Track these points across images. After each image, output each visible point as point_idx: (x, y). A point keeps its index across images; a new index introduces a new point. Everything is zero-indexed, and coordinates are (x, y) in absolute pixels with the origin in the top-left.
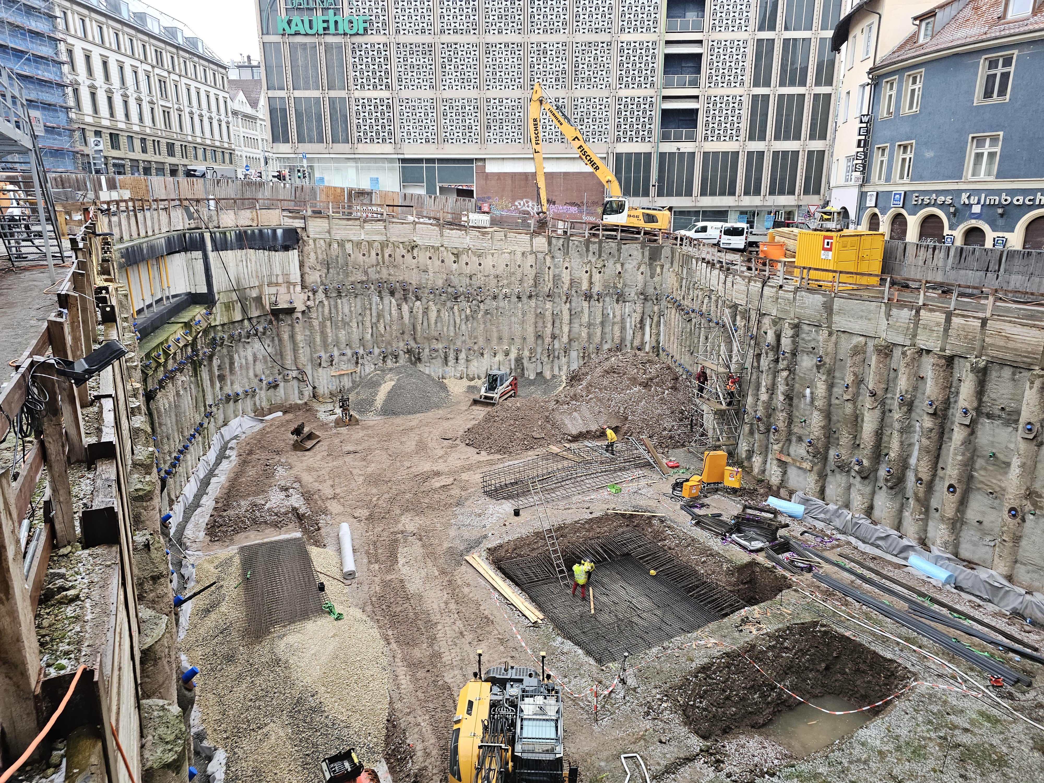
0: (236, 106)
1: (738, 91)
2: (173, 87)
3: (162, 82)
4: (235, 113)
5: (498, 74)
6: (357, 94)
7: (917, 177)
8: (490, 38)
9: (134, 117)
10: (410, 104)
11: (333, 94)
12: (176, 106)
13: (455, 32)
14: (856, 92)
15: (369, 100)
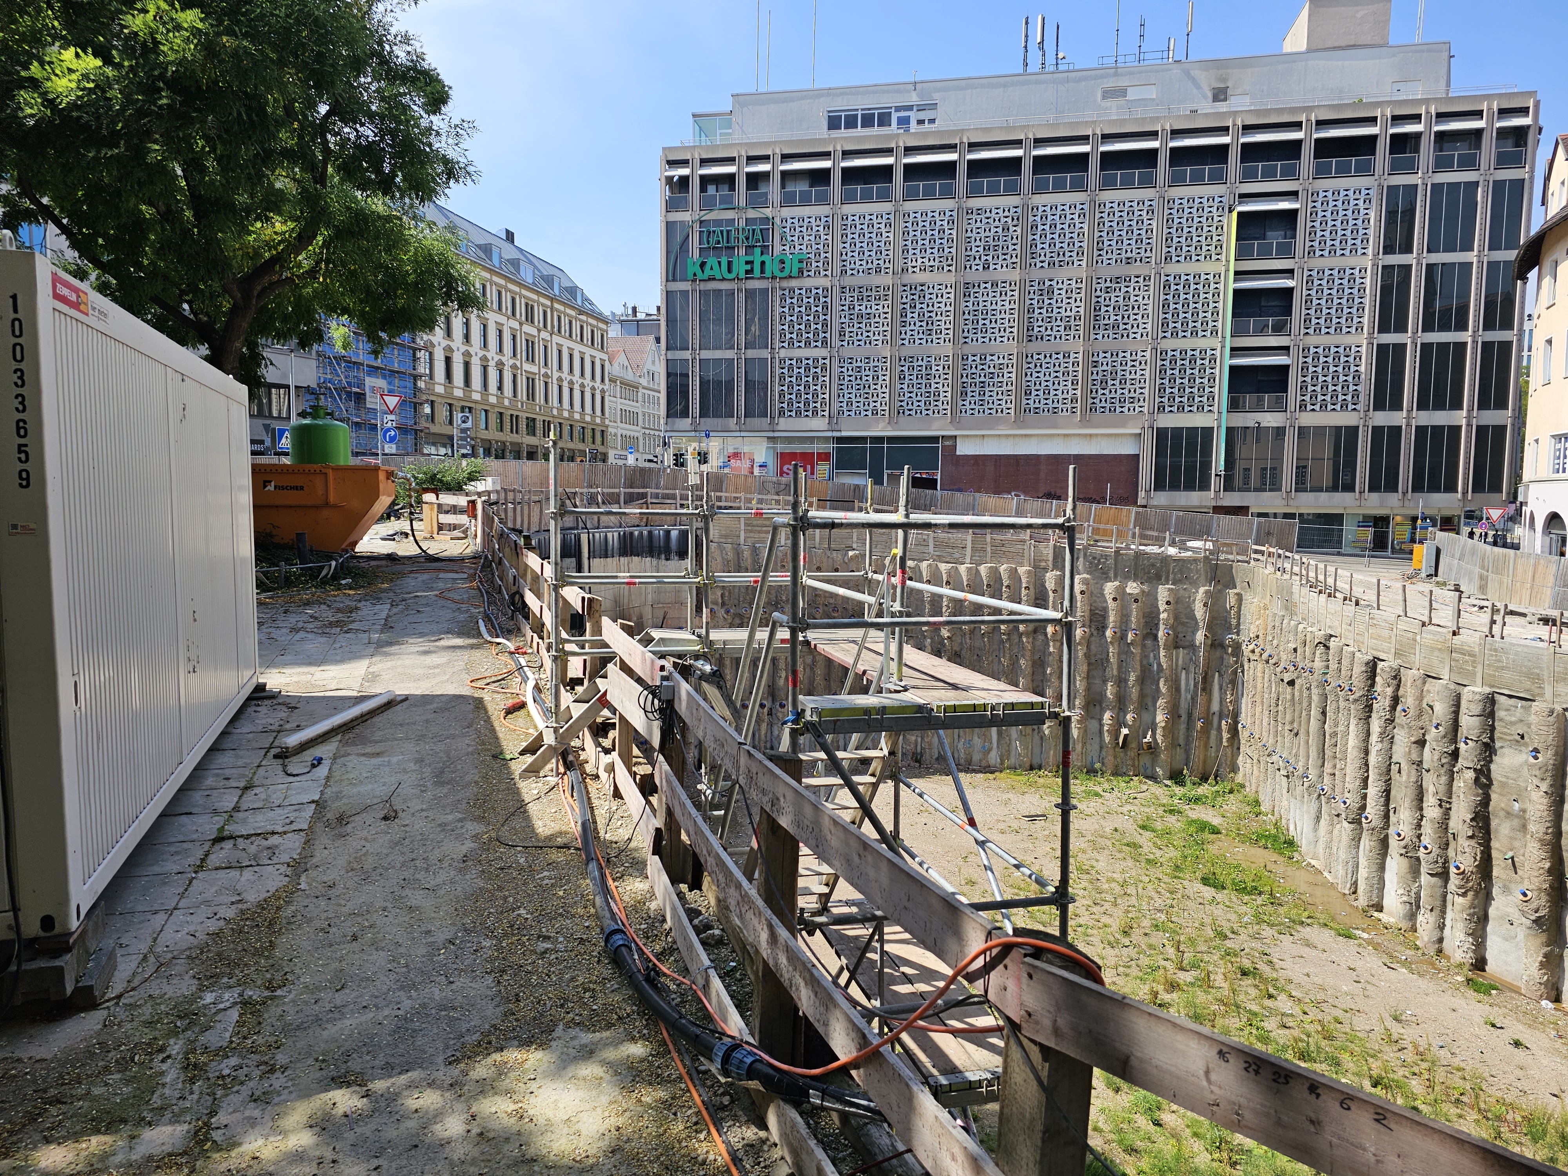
0: (615, 370)
1: (1355, 339)
2: (542, 348)
3: (530, 344)
4: (614, 380)
5: (981, 322)
6: (783, 353)
8: (972, 276)
10: (855, 364)
11: (752, 354)
12: (543, 371)
13: (923, 270)
15: (800, 360)
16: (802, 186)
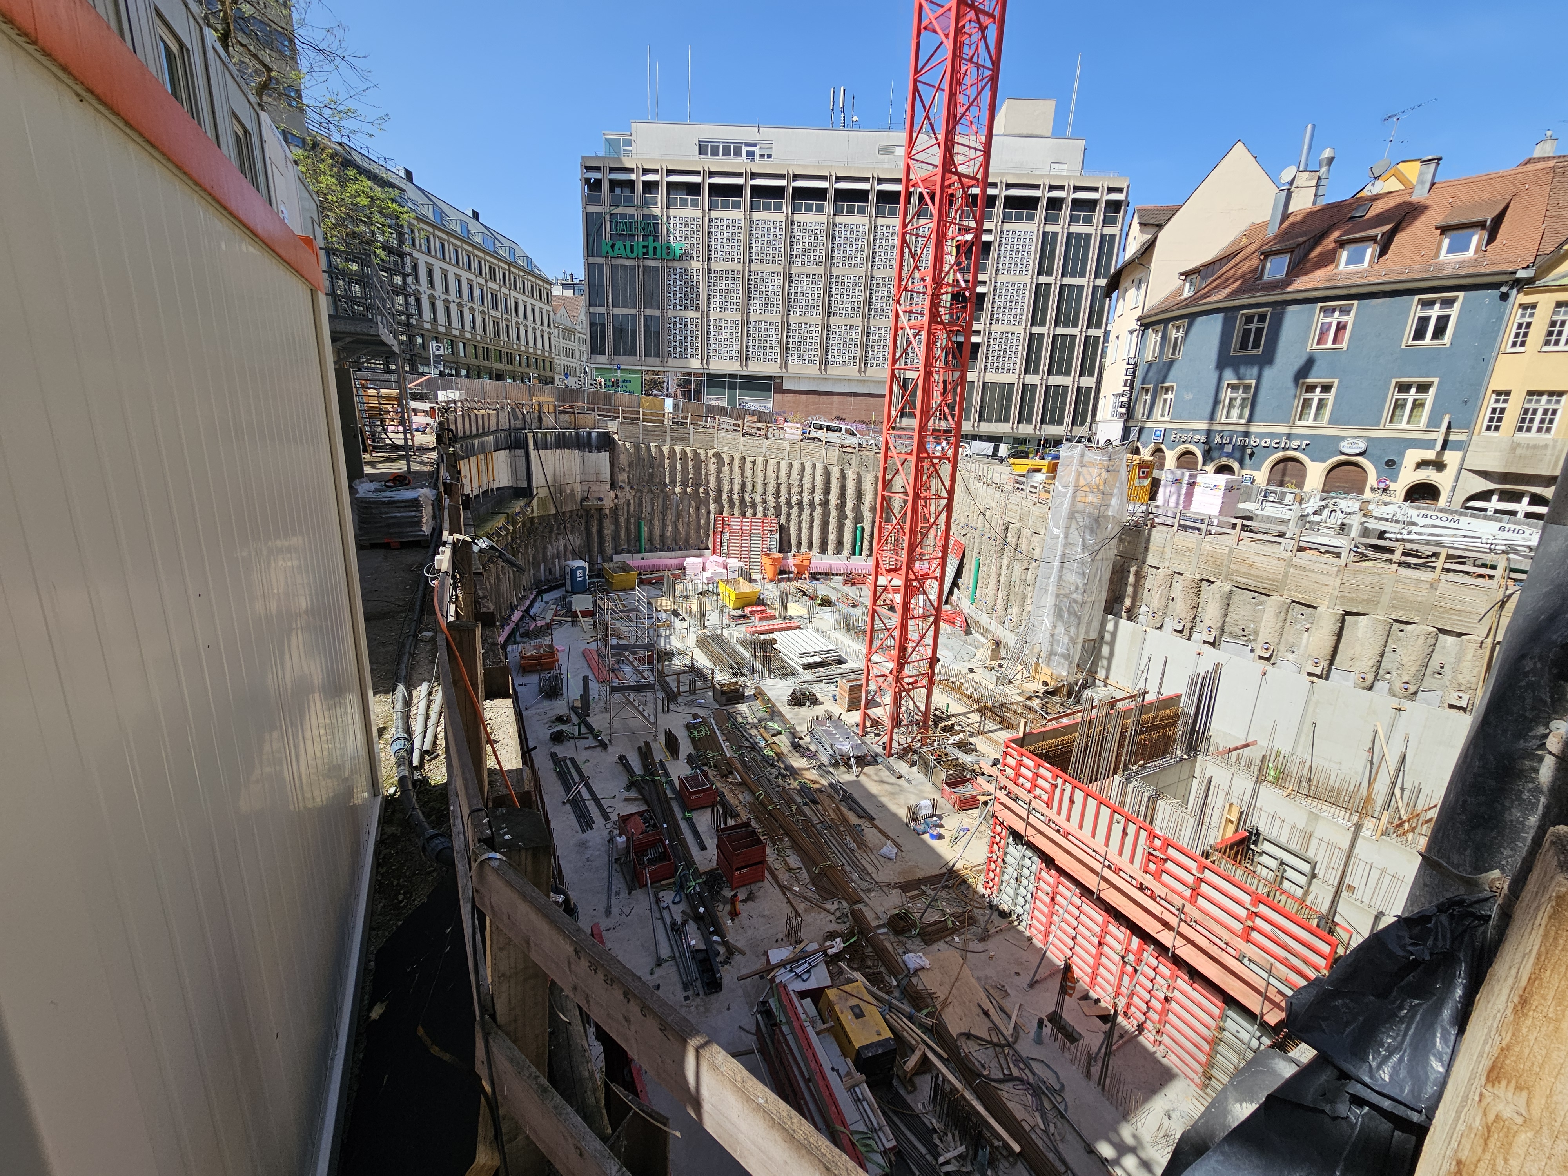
0: (558, 318)
1: (1017, 329)
3: (494, 296)
4: (557, 325)
6: (670, 313)
7: (1175, 417)
10: (718, 324)
11: (648, 312)
12: (505, 316)
13: (762, 261)
14: (1125, 336)
15: (681, 319)
16: (681, 194)
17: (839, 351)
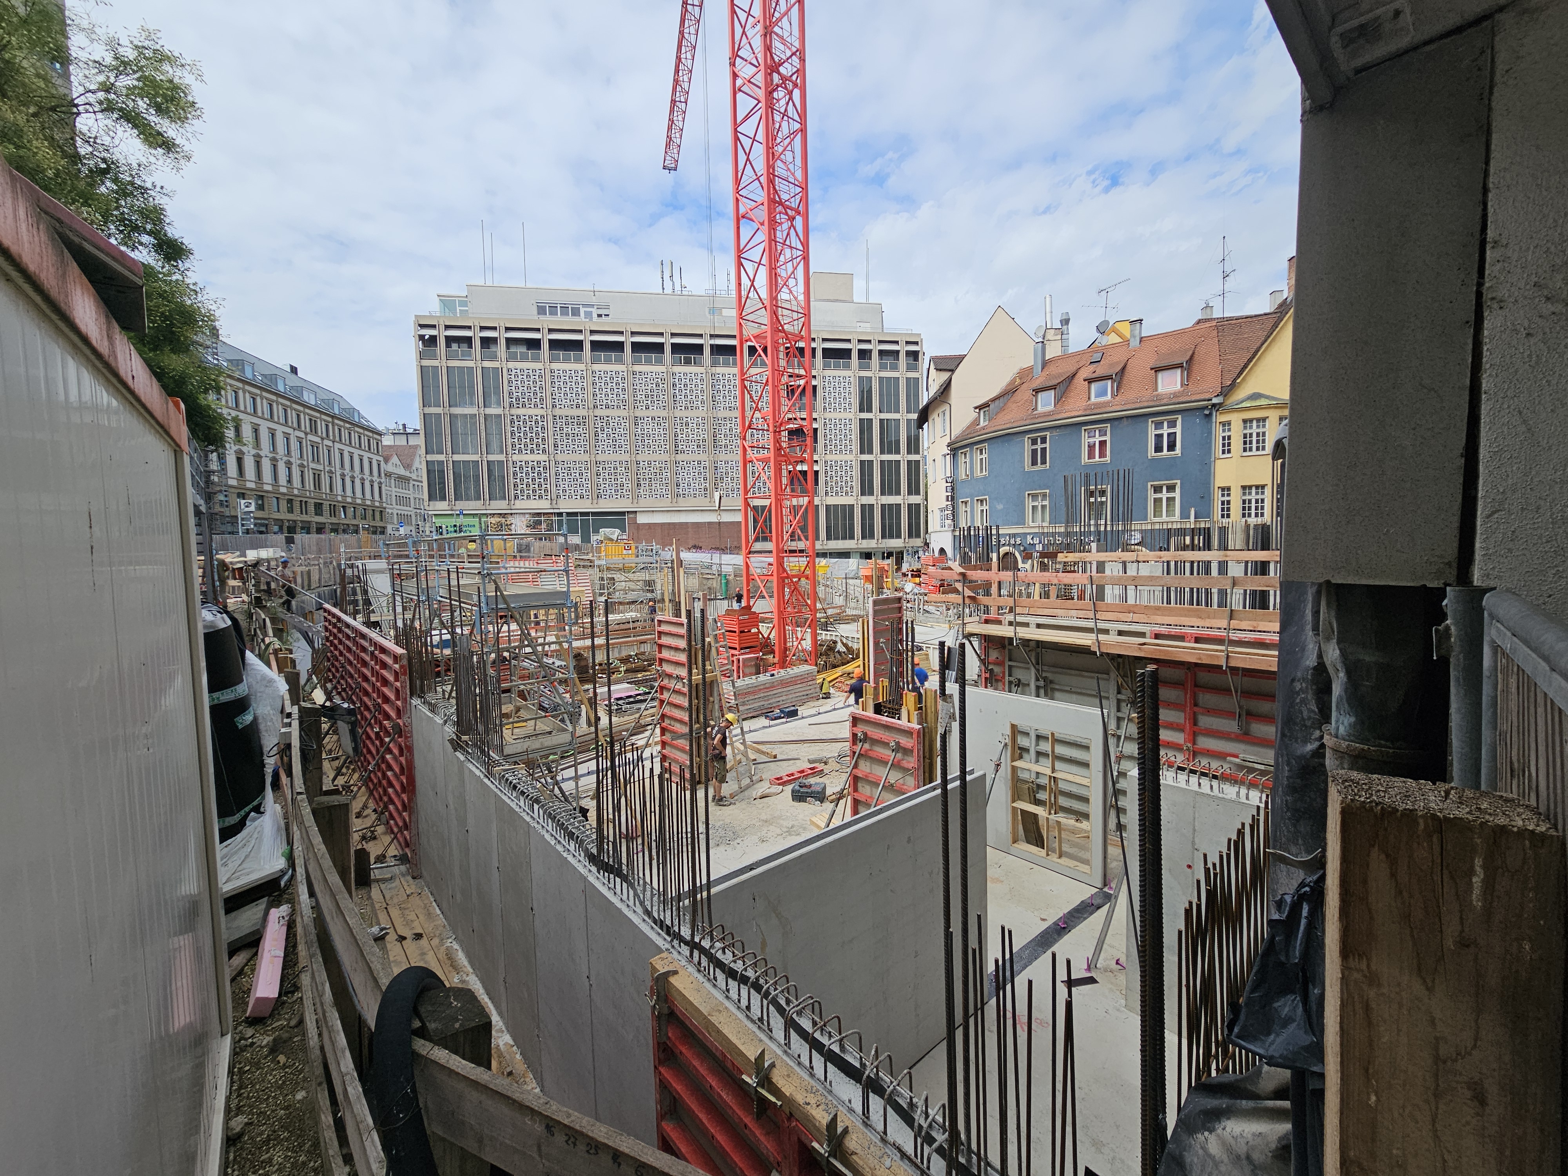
0: (390, 468)
1: (849, 457)
2: (326, 452)
3: (315, 449)
4: (388, 475)
5: (646, 441)
6: (515, 458)
8: (639, 413)
9: (283, 479)
10: (566, 466)
11: (491, 457)
12: (327, 469)
13: (607, 407)
15: (527, 462)
16: (522, 349)
17: (689, 485)
